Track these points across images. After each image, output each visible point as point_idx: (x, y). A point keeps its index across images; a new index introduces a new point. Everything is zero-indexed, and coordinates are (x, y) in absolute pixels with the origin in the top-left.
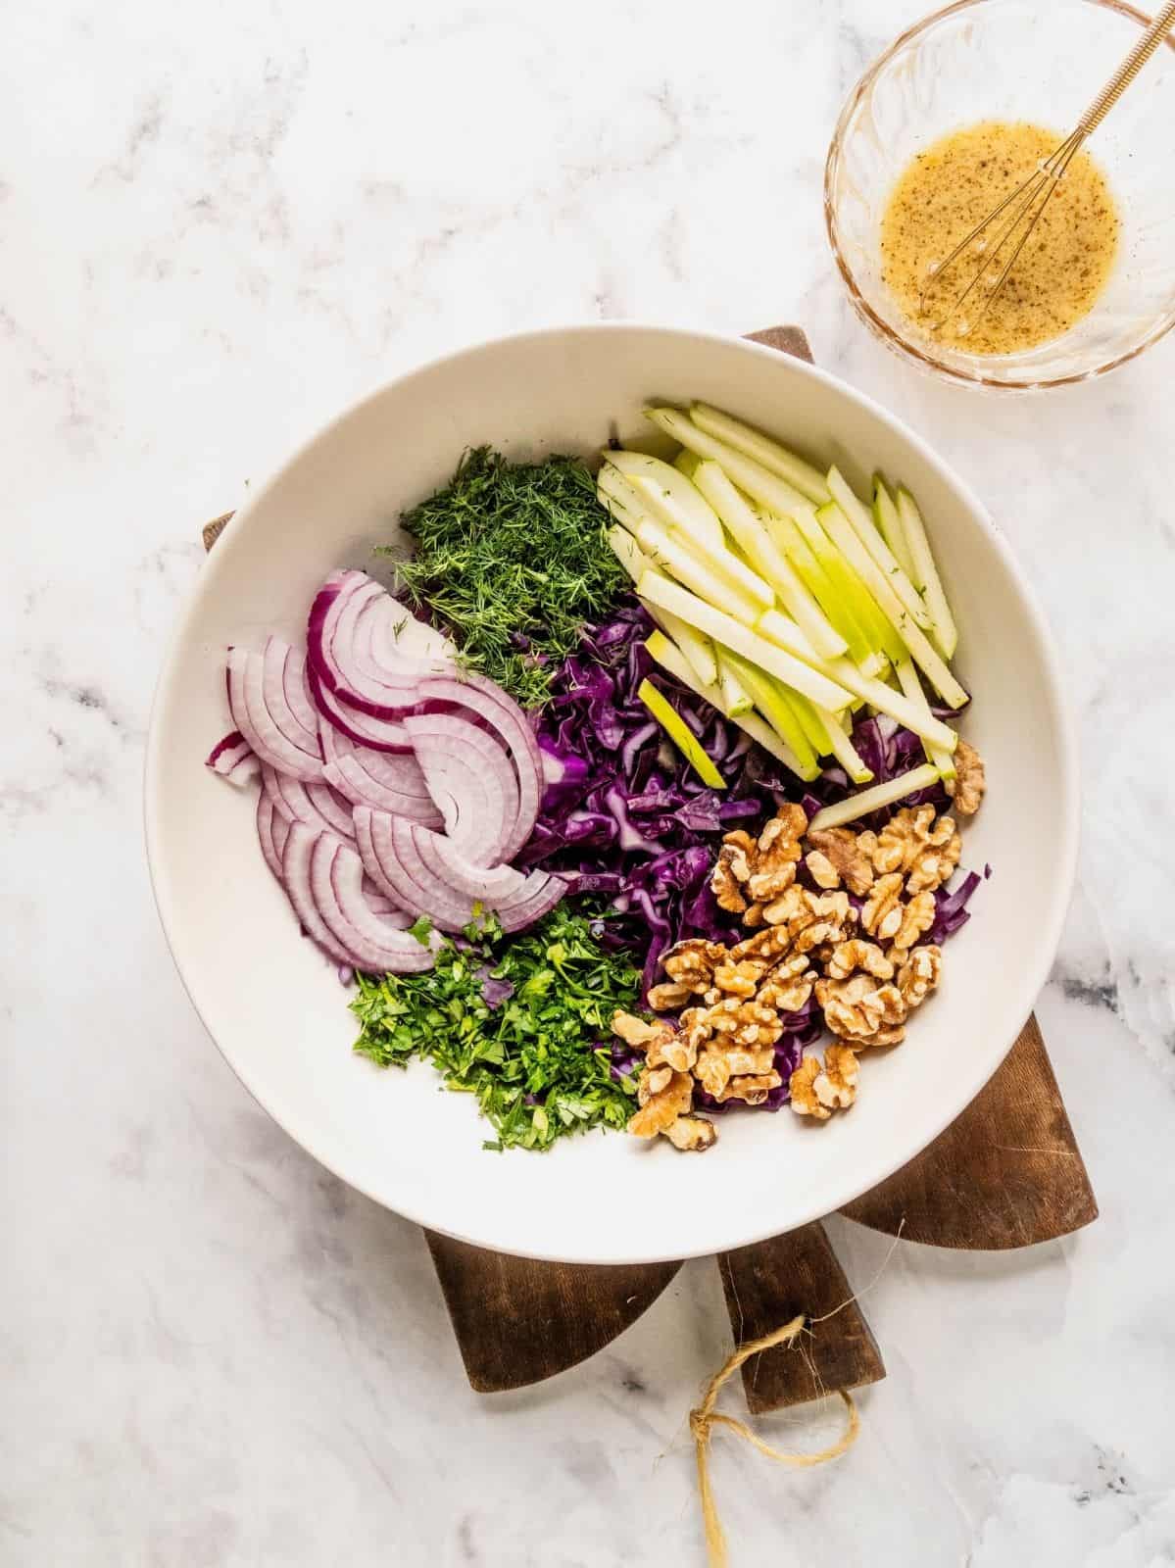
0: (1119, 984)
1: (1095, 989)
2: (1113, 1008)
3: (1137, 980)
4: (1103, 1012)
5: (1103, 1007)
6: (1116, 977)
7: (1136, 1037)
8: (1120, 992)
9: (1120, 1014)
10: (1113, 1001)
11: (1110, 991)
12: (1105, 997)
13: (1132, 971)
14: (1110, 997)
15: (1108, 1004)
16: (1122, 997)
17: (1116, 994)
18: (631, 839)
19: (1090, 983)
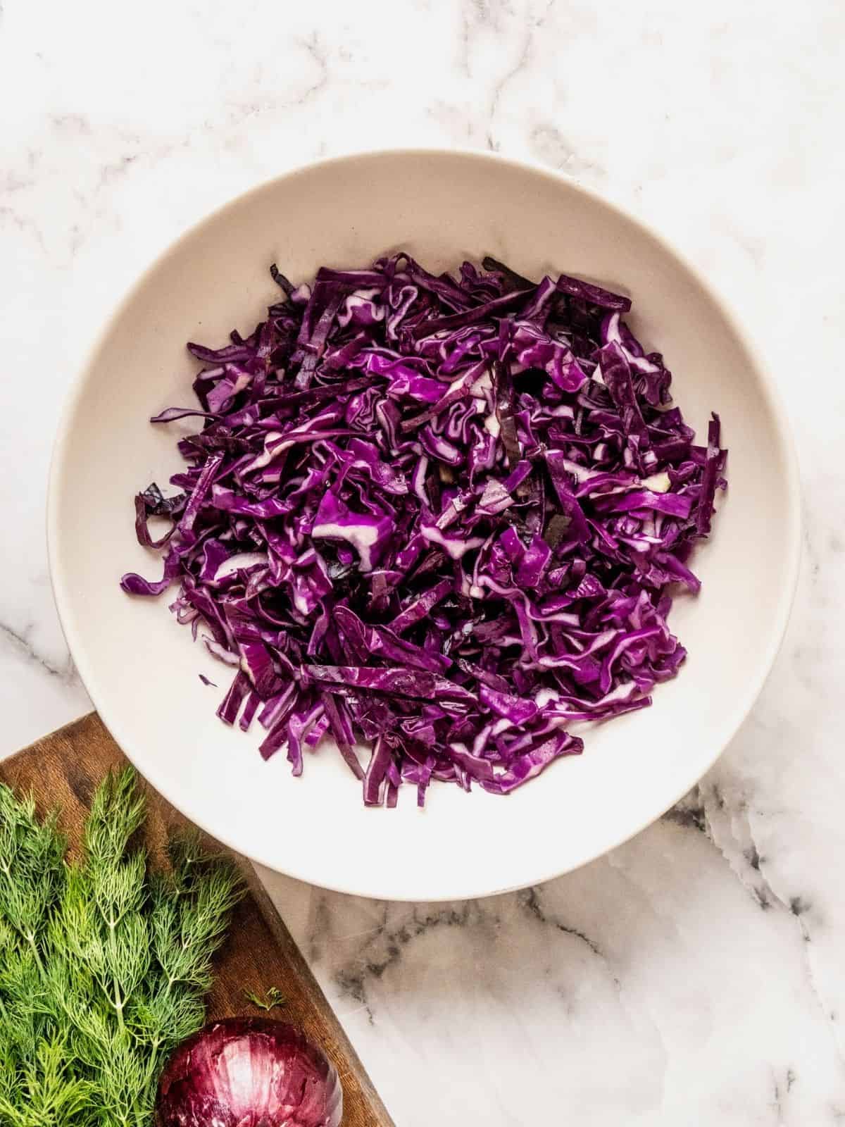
0: (706, 808)
1: (686, 812)
2: (701, 828)
3: (721, 804)
4: (693, 833)
5: (692, 827)
6: (703, 801)
7: (721, 852)
8: (707, 815)
9: (707, 833)
10: (701, 821)
11: (699, 813)
12: (694, 818)
13: (717, 796)
14: (699, 818)
15: (697, 825)
16: (710, 818)
17: (704, 817)
18: (457, 549)
19: (682, 806)
